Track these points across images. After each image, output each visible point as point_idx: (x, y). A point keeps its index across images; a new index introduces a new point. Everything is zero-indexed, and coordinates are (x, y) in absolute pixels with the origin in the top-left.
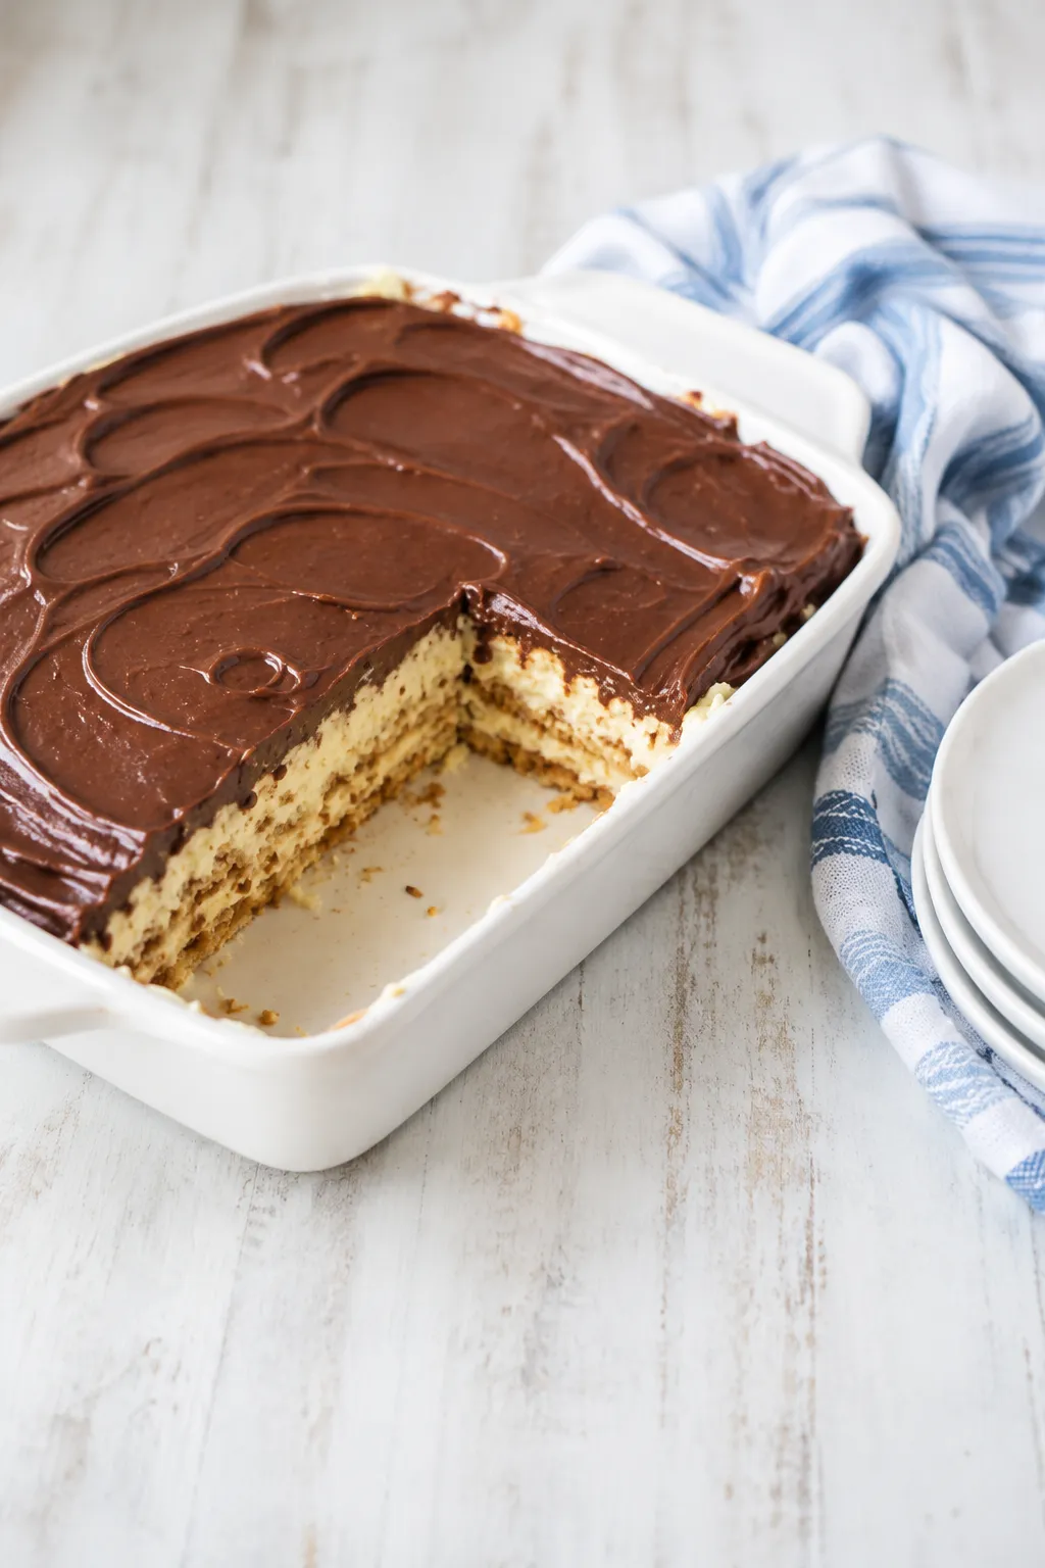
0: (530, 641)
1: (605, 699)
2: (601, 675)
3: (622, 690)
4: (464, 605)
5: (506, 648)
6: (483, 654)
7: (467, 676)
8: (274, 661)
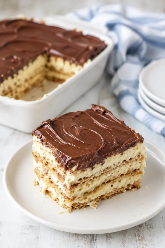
0: (57, 56)
1: (71, 64)
2: (69, 60)
3: (74, 62)
4: (45, 52)
5: (53, 59)
6: (49, 61)
7: (46, 66)
8: (15, 57)
